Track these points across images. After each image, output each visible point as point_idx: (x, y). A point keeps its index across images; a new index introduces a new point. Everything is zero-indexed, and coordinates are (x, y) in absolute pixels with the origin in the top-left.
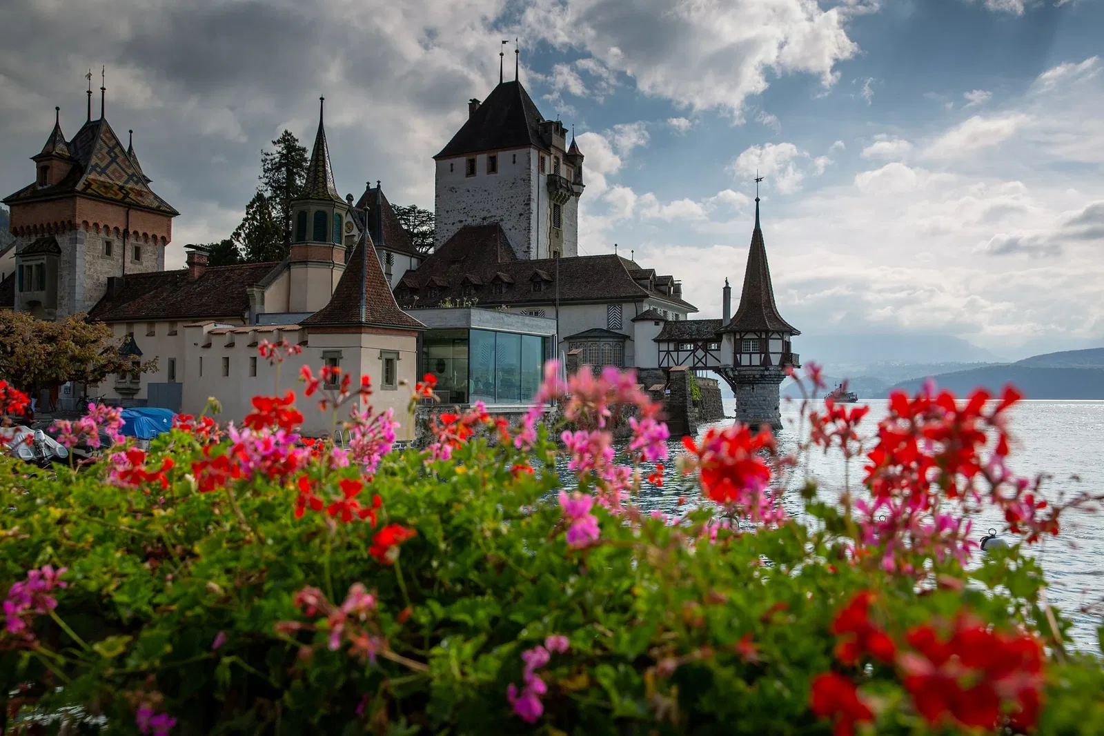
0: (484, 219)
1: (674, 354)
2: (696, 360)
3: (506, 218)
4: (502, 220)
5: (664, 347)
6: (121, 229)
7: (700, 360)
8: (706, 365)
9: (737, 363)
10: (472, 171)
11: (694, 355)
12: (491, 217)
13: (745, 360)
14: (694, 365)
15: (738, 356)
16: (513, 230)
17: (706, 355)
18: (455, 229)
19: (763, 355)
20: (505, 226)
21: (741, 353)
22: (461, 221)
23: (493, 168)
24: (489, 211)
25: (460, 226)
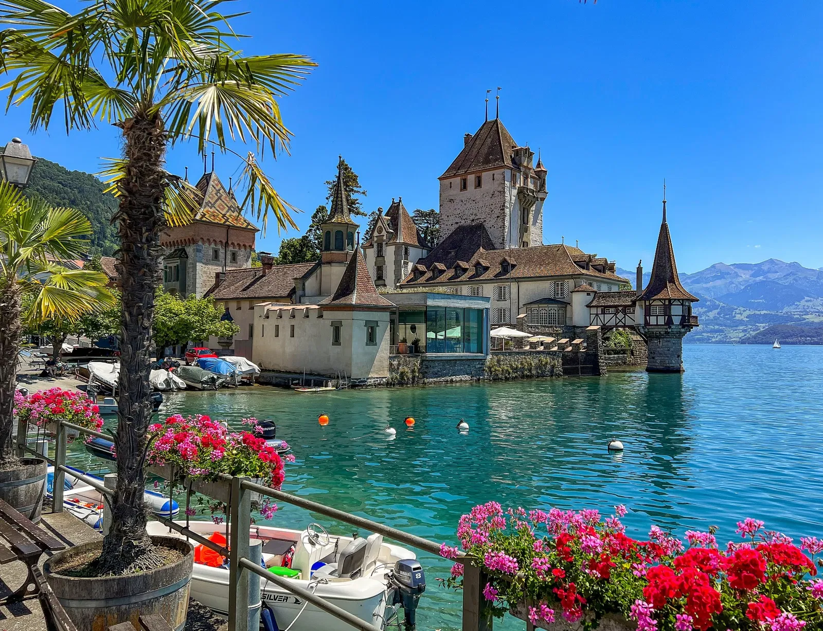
0: (473, 220)
1: (601, 316)
2: (618, 321)
3: (488, 220)
4: (485, 221)
5: (594, 311)
6: (224, 241)
7: (620, 321)
8: (625, 324)
9: (647, 323)
10: (464, 187)
11: (616, 317)
12: (478, 219)
13: (653, 321)
14: (616, 324)
15: (648, 317)
16: (493, 228)
17: (625, 317)
18: (453, 228)
19: (667, 317)
20: (487, 225)
21: (650, 316)
22: (457, 223)
23: (479, 184)
24: (476, 215)
25: (457, 226)
